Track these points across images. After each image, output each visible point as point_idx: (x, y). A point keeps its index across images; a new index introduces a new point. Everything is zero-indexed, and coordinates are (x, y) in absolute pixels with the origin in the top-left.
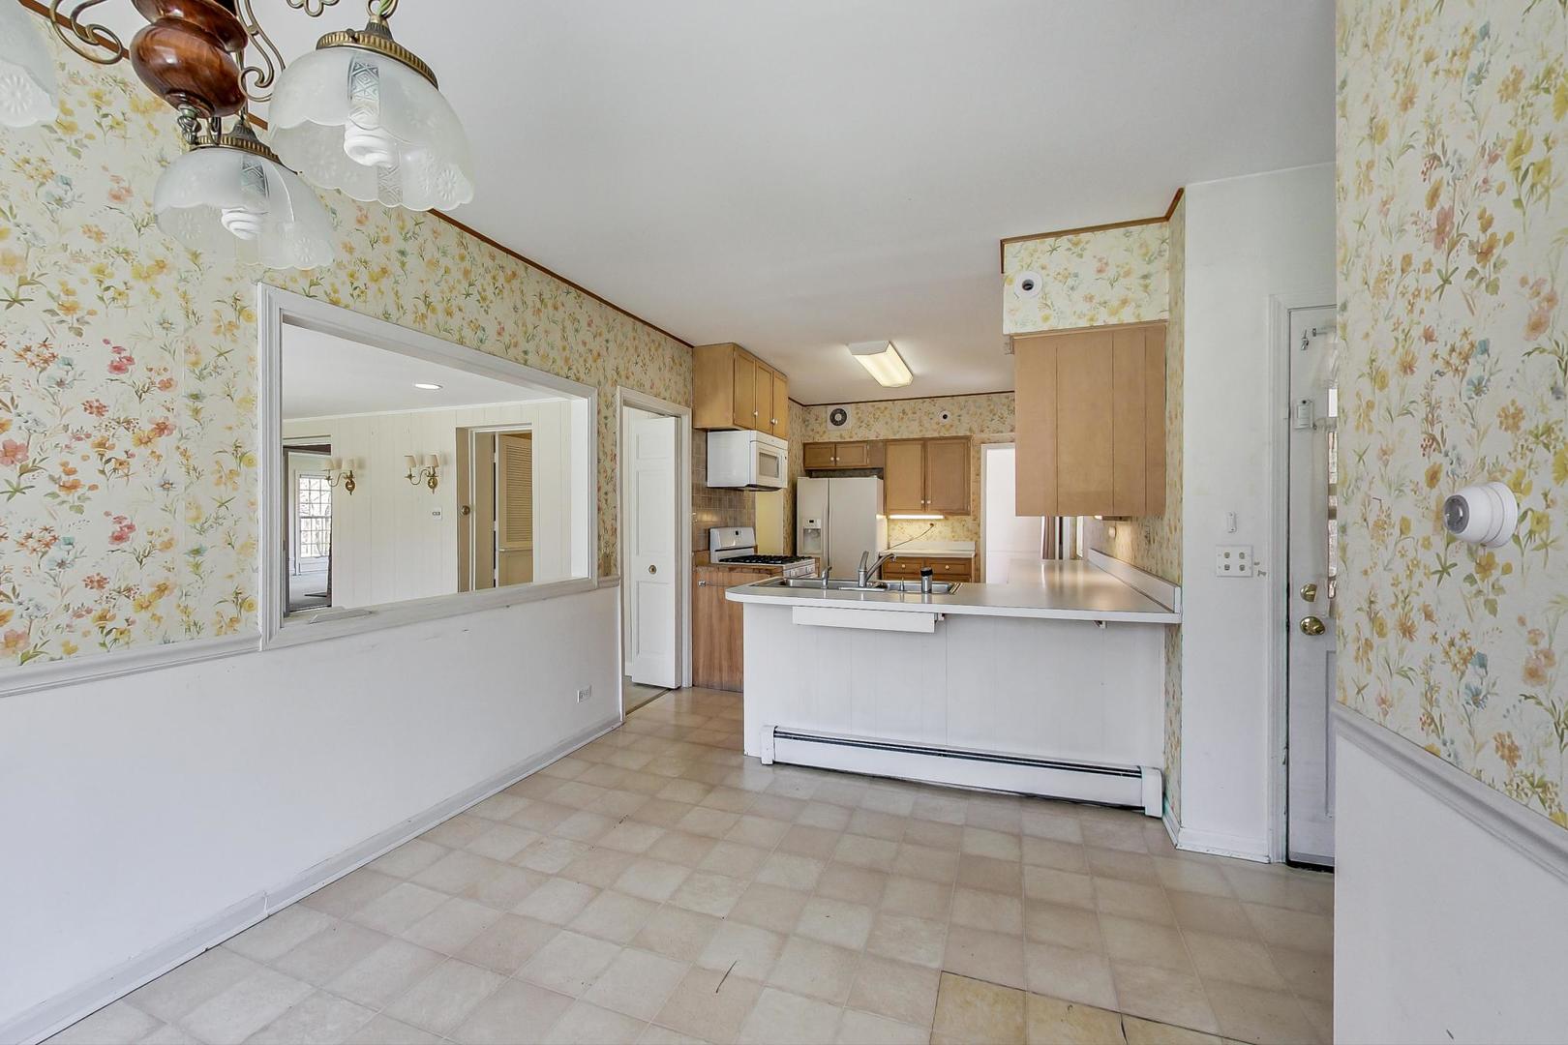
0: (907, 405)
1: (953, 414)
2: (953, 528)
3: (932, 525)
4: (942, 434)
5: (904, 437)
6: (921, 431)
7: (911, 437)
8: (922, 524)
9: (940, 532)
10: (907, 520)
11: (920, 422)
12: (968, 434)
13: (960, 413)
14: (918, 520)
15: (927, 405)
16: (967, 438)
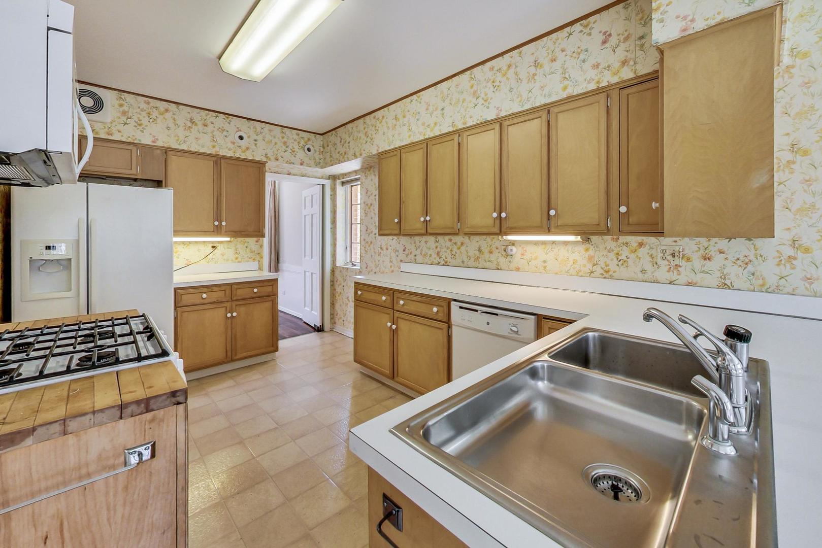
0: (197, 115)
1: (249, 137)
2: (236, 249)
3: (213, 247)
4: (237, 155)
5: (192, 149)
6: (214, 147)
7: (202, 151)
8: (202, 247)
9: (223, 254)
10: (183, 243)
11: (213, 137)
12: (264, 159)
13: (256, 137)
14: (196, 242)
15: (221, 120)
16: (263, 164)
